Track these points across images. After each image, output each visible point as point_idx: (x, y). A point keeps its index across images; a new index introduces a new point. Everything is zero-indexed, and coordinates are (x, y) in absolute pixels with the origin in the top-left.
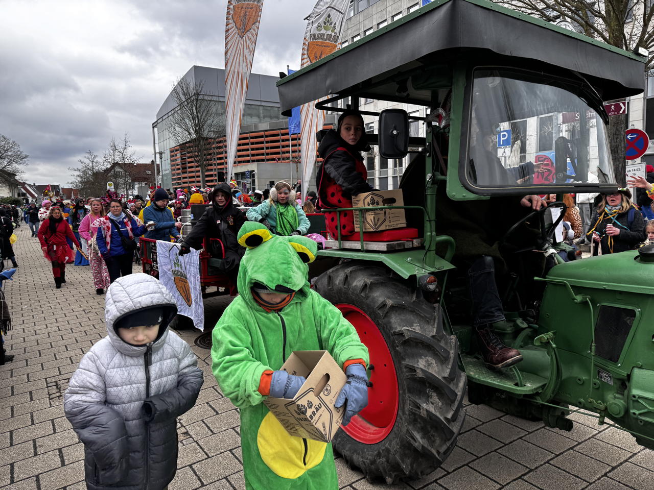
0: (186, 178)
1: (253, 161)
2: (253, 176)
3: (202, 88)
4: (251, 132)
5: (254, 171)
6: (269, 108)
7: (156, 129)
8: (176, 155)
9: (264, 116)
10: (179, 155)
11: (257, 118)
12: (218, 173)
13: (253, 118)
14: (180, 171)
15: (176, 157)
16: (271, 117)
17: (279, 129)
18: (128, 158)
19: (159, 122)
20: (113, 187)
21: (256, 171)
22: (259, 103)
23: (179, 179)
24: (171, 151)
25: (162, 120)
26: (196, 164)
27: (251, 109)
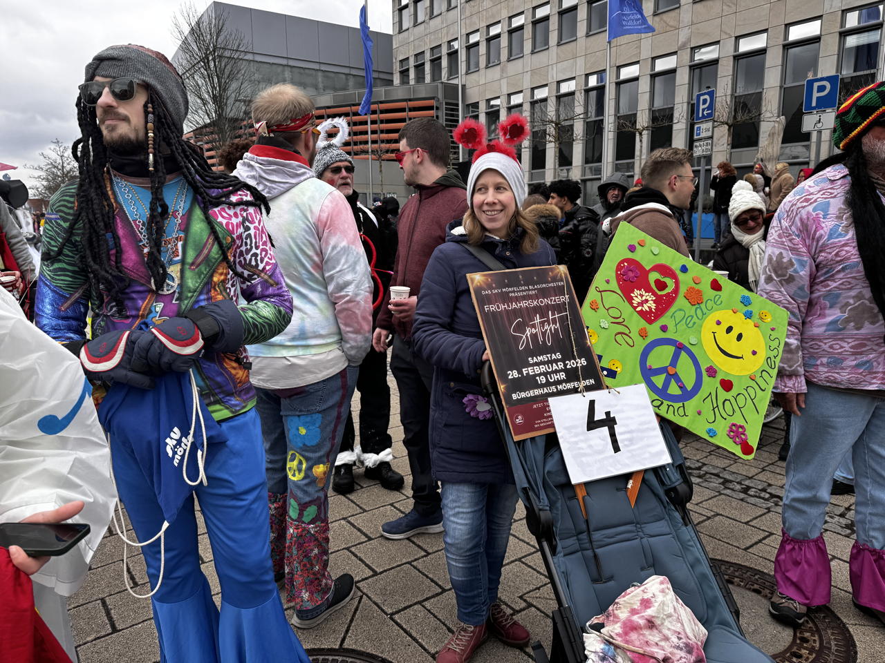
27: (303, 74)
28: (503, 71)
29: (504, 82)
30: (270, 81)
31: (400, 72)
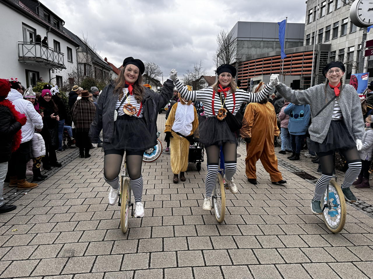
4: (265, 58)
7: (219, 57)
9: (276, 47)
11: (272, 49)
13: (269, 49)
19: (220, 53)
22: (273, 40)
27: (268, 44)
30: (255, 47)
31: (306, 40)
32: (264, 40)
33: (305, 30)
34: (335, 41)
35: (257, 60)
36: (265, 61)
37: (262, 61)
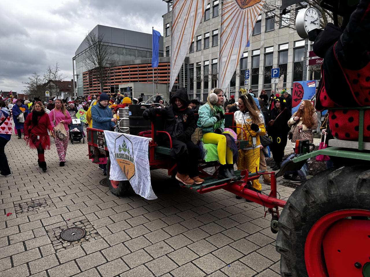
0: (92, 90)
1: (131, 82)
2: (131, 90)
3: (103, 38)
4: (131, 65)
5: (132, 87)
6: (141, 51)
7: (75, 61)
8: (86, 77)
9: (138, 56)
10: (88, 77)
11: (134, 57)
12: (111, 87)
13: (132, 56)
14: (88, 86)
15: (86, 78)
16: (142, 57)
17: (147, 64)
18: (58, 77)
19: (76, 57)
20: (49, 94)
21: (133, 87)
22: (135, 48)
23: (88, 90)
24: (84, 74)
25: (79, 56)
26: (98, 82)
27: (130, 51)
28: (202, 52)
29: (202, 57)
30: (118, 53)
31: (166, 51)
32: (126, 47)
33: (164, 42)
34: (192, 54)
35: (123, 67)
36: (131, 68)
37: (128, 68)
